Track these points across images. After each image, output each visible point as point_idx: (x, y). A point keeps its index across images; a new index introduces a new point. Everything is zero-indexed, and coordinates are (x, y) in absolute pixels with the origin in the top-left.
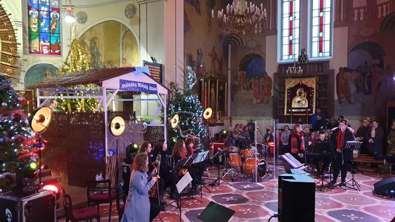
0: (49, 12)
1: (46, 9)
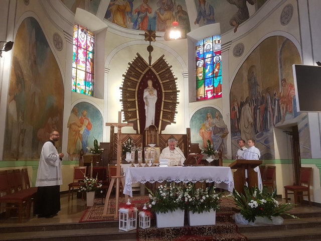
0: (213, 57)
1: (210, 55)
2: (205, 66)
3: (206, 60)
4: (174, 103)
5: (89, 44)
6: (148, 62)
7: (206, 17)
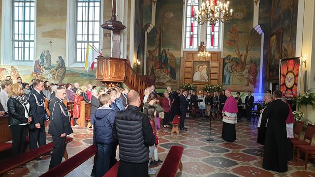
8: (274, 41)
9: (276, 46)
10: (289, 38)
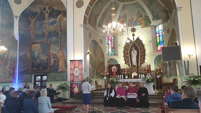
2: (159, 36)
3: (160, 34)
4: (145, 55)
5: (112, 37)
6: (133, 41)
7: (156, 17)
8: (39, 47)
9: (41, 51)
10: (59, 48)
